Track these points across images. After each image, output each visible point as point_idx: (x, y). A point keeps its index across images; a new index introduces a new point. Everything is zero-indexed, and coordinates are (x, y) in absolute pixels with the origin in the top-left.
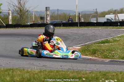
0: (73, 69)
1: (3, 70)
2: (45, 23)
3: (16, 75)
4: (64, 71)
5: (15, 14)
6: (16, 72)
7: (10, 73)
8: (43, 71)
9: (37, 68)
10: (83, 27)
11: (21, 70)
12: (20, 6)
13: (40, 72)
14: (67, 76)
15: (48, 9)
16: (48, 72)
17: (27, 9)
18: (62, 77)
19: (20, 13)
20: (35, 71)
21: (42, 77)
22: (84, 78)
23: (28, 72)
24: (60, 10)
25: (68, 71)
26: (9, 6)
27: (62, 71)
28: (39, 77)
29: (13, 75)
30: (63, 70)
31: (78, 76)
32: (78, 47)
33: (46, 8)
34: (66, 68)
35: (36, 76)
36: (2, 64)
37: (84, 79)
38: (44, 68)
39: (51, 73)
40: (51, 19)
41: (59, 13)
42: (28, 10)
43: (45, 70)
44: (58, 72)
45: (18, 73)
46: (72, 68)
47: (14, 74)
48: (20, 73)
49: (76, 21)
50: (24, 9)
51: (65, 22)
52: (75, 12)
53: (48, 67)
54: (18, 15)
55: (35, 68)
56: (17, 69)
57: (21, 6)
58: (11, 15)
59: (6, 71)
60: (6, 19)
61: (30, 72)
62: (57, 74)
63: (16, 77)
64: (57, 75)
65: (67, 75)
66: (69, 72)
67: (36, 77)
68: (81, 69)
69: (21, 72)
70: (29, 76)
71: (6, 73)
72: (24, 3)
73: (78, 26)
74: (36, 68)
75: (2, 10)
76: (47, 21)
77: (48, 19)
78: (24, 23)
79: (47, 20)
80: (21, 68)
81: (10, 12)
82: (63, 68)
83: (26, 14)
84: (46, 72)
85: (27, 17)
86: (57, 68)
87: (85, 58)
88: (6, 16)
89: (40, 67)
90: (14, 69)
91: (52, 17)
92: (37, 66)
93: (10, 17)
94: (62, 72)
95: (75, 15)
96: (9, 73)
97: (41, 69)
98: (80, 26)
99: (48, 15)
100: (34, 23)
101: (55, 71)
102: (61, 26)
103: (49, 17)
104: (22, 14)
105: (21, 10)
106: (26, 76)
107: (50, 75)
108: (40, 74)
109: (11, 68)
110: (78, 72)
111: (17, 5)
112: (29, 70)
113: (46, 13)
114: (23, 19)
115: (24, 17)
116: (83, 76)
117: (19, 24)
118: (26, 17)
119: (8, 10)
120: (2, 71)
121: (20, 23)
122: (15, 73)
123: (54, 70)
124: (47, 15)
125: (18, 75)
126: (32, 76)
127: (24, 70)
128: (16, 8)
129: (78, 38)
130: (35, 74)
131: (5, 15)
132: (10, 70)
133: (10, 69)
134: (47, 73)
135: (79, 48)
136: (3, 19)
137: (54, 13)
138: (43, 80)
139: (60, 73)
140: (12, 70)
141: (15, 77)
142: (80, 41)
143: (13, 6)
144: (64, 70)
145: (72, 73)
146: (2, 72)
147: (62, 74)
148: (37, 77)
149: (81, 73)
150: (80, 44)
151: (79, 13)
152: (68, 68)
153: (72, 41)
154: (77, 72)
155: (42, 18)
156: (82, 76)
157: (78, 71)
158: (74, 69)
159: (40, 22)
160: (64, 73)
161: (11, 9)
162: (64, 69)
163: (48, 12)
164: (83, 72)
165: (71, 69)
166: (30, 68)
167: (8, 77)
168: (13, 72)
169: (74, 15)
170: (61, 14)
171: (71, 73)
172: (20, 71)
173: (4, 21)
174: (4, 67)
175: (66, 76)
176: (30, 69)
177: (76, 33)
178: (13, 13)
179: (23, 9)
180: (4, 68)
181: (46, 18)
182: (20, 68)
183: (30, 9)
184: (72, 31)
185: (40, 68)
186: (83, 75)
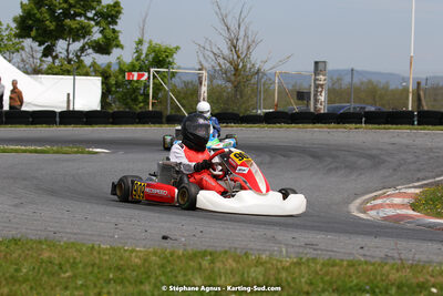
0: (401, 259)
1: (183, 254)
2: (312, 110)
3: (222, 272)
4: (374, 264)
5: (219, 82)
6: (223, 262)
7: (205, 263)
8: (308, 260)
9: (287, 252)
10: (430, 127)
11: (240, 257)
12: (235, 57)
13: (299, 264)
14: (383, 280)
15: (321, 66)
16: (323, 265)
17: (257, 66)
18: (366, 281)
19: (233, 78)
20: (281, 262)
21: (303, 280)
22: (434, 286)
23: (259, 263)
24: (360, 73)
25: (386, 264)
26: (201, 56)
27: (366, 263)
28: (293, 280)
29: (212, 269)
30: (368, 259)
31: (414, 281)
32: (413, 190)
33: (316, 63)
34: (380, 253)
35: (284, 275)
36: (178, 237)
37: (434, 290)
38: (310, 253)
39: (331, 269)
40: (330, 100)
41: (356, 80)
42: (259, 70)
43: (314, 260)
44: (353, 265)
45: (228, 267)
46: (396, 255)
47: (216, 269)
48: (234, 265)
49: (407, 107)
50: (248, 66)
51: (373, 109)
52: (405, 79)
53: (322, 250)
54: (229, 85)
55: (281, 252)
56: (226, 252)
57: (238, 57)
58: (205, 83)
59: (193, 256)
60: (192, 95)
61: (266, 262)
62: (351, 270)
63: (223, 278)
64: (350, 277)
65: (382, 275)
66: (387, 268)
67: (286, 280)
68: (424, 257)
69: (238, 262)
70: (264, 275)
71: (192, 264)
72: (249, 48)
73: (413, 124)
74: (284, 250)
75: (179, 68)
76: (319, 106)
77: (322, 98)
78: (246, 110)
79: (316, 100)
80: (239, 251)
81: (205, 73)
82: (368, 253)
83: (253, 81)
84: (316, 264)
85: (256, 92)
86: (351, 254)
87: (435, 225)
88: (190, 86)
89: (297, 249)
90: (216, 252)
91: (332, 93)
92: (287, 245)
93: (204, 89)
94: (365, 267)
95: (406, 90)
96: (200, 264)
97: (301, 256)
98: (419, 124)
99: (322, 86)
100: (279, 109)
101: (345, 263)
102: (361, 123)
103: (323, 94)
104: (239, 83)
105: (236, 69)
106: (254, 275)
107: (327, 274)
108: (297, 270)
109: (209, 249)
110: (416, 267)
111: (226, 52)
112: (264, 257)
113: (316, 80)
114: (242, 97)
115: (248, 91)
116: (432, 280)
117: (231, 111)
118: (253, 91)
119: (198, 67)
120: (179, 257)
121: (234, 109)
122: (218, 265)
123: (342, 260)
124: (317, 86)
125: (229, 272)
126: (272, 277)
127: (247, 257)
128: (222, 61)
129: (415, 162)
130: (283, 268)
131: (187, 84)
132: (204, 254)
133: (205, 251)
134: (318, 267)
135: (417, 191)
136: (182, 95)
137: (338, 80)
138: (306, 288)
139: (360, 270)
140: (211, 254)
141: (220, 277)
142: (419, 171)
143: (212, 55)
144: (373, 260)
145: (398, 270)
146: (178, 262)
147: (364, 271)
148: (289, 279)
149: (425, 271)
150: (418, 180)
151: (419, 84)
152: (382, 255)
153: (395, 170)
154: (411, 266)
155: (302, 96)
156: (428, 281)
157: (416, 265)
158: (403, 256)
159: (295, 107)
160: (371, 268)
161: (206, 65)
162: (373, 257)
163: (321, 77)
164: (431, 269)
165: (393, 258)
166: (264, 250)
167: (197, 276)
168: (212, 262)
169: (400, 88)
170: (362, 83)
171: (394, 271)
172: (234, 260)
173: (184, 102)
174: (184, 245)
175: (379, 278)
176: (267, 253)
177: (407, 146)
178: (211, 78)
179: (244, 66)
180: (185, 250)
181: (315, 95)
182: (236, 249)
183: (265, 67)
184: (396, 140)
185: (299, 253)
186: (432, 276)
